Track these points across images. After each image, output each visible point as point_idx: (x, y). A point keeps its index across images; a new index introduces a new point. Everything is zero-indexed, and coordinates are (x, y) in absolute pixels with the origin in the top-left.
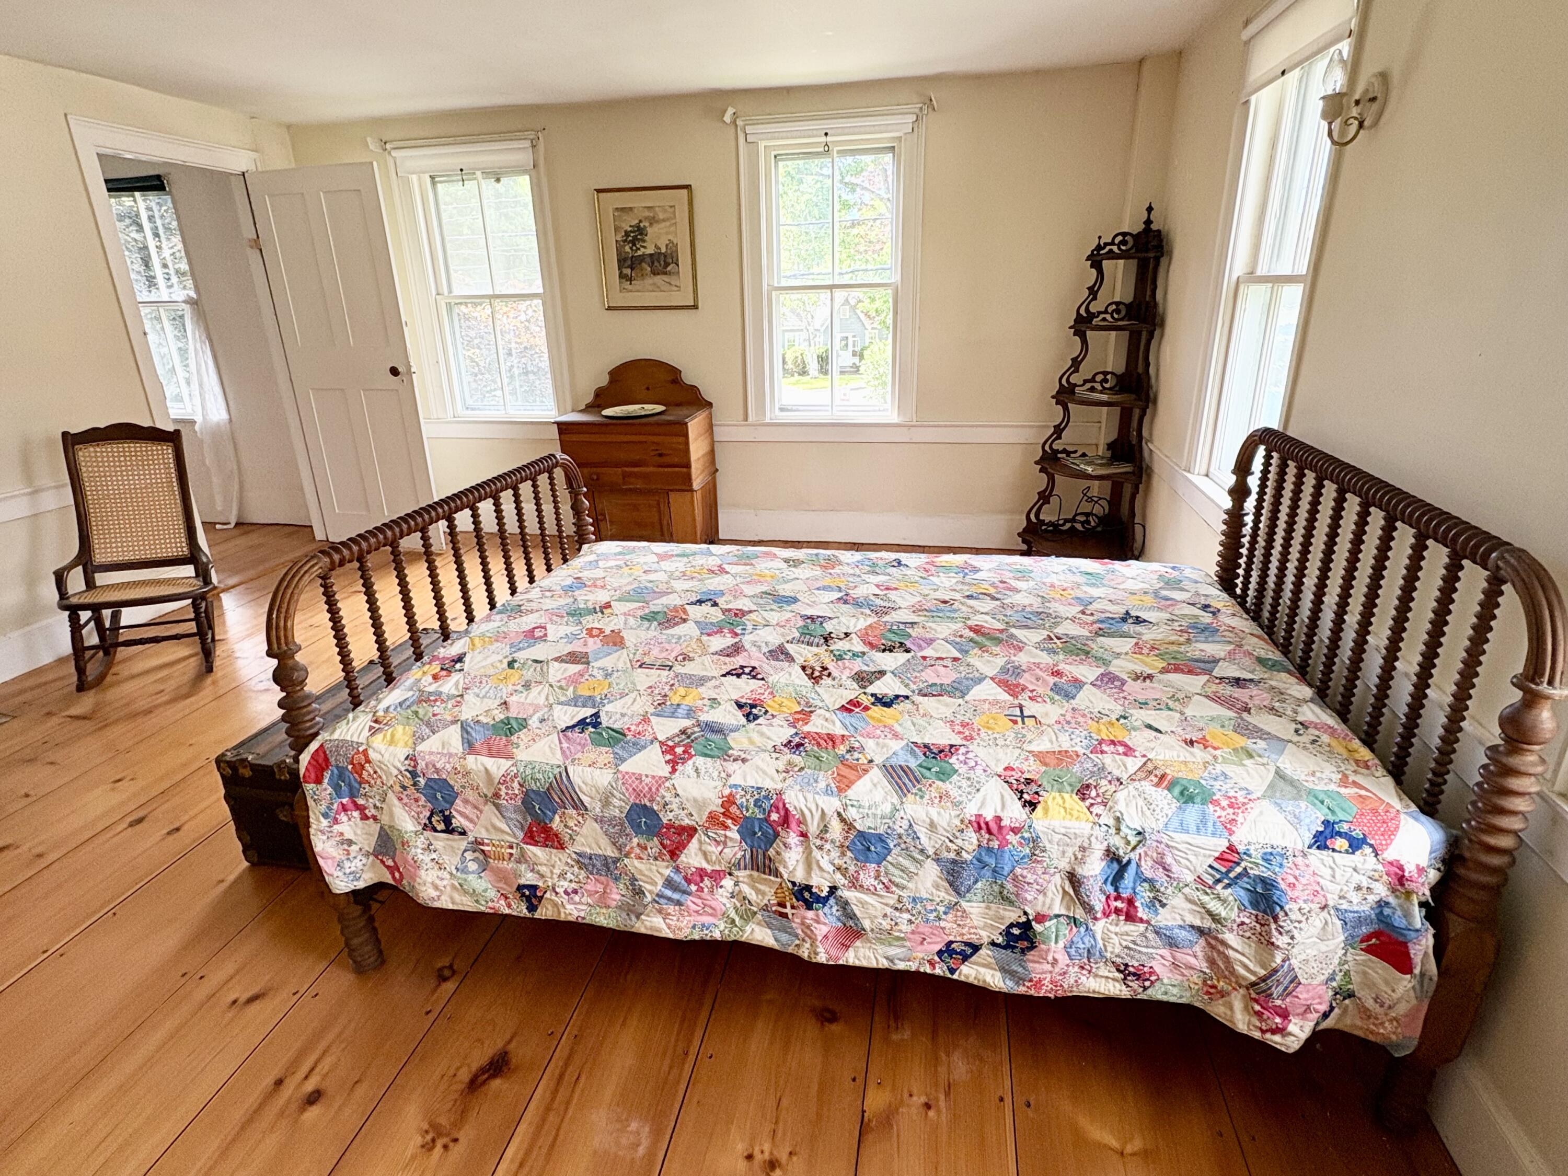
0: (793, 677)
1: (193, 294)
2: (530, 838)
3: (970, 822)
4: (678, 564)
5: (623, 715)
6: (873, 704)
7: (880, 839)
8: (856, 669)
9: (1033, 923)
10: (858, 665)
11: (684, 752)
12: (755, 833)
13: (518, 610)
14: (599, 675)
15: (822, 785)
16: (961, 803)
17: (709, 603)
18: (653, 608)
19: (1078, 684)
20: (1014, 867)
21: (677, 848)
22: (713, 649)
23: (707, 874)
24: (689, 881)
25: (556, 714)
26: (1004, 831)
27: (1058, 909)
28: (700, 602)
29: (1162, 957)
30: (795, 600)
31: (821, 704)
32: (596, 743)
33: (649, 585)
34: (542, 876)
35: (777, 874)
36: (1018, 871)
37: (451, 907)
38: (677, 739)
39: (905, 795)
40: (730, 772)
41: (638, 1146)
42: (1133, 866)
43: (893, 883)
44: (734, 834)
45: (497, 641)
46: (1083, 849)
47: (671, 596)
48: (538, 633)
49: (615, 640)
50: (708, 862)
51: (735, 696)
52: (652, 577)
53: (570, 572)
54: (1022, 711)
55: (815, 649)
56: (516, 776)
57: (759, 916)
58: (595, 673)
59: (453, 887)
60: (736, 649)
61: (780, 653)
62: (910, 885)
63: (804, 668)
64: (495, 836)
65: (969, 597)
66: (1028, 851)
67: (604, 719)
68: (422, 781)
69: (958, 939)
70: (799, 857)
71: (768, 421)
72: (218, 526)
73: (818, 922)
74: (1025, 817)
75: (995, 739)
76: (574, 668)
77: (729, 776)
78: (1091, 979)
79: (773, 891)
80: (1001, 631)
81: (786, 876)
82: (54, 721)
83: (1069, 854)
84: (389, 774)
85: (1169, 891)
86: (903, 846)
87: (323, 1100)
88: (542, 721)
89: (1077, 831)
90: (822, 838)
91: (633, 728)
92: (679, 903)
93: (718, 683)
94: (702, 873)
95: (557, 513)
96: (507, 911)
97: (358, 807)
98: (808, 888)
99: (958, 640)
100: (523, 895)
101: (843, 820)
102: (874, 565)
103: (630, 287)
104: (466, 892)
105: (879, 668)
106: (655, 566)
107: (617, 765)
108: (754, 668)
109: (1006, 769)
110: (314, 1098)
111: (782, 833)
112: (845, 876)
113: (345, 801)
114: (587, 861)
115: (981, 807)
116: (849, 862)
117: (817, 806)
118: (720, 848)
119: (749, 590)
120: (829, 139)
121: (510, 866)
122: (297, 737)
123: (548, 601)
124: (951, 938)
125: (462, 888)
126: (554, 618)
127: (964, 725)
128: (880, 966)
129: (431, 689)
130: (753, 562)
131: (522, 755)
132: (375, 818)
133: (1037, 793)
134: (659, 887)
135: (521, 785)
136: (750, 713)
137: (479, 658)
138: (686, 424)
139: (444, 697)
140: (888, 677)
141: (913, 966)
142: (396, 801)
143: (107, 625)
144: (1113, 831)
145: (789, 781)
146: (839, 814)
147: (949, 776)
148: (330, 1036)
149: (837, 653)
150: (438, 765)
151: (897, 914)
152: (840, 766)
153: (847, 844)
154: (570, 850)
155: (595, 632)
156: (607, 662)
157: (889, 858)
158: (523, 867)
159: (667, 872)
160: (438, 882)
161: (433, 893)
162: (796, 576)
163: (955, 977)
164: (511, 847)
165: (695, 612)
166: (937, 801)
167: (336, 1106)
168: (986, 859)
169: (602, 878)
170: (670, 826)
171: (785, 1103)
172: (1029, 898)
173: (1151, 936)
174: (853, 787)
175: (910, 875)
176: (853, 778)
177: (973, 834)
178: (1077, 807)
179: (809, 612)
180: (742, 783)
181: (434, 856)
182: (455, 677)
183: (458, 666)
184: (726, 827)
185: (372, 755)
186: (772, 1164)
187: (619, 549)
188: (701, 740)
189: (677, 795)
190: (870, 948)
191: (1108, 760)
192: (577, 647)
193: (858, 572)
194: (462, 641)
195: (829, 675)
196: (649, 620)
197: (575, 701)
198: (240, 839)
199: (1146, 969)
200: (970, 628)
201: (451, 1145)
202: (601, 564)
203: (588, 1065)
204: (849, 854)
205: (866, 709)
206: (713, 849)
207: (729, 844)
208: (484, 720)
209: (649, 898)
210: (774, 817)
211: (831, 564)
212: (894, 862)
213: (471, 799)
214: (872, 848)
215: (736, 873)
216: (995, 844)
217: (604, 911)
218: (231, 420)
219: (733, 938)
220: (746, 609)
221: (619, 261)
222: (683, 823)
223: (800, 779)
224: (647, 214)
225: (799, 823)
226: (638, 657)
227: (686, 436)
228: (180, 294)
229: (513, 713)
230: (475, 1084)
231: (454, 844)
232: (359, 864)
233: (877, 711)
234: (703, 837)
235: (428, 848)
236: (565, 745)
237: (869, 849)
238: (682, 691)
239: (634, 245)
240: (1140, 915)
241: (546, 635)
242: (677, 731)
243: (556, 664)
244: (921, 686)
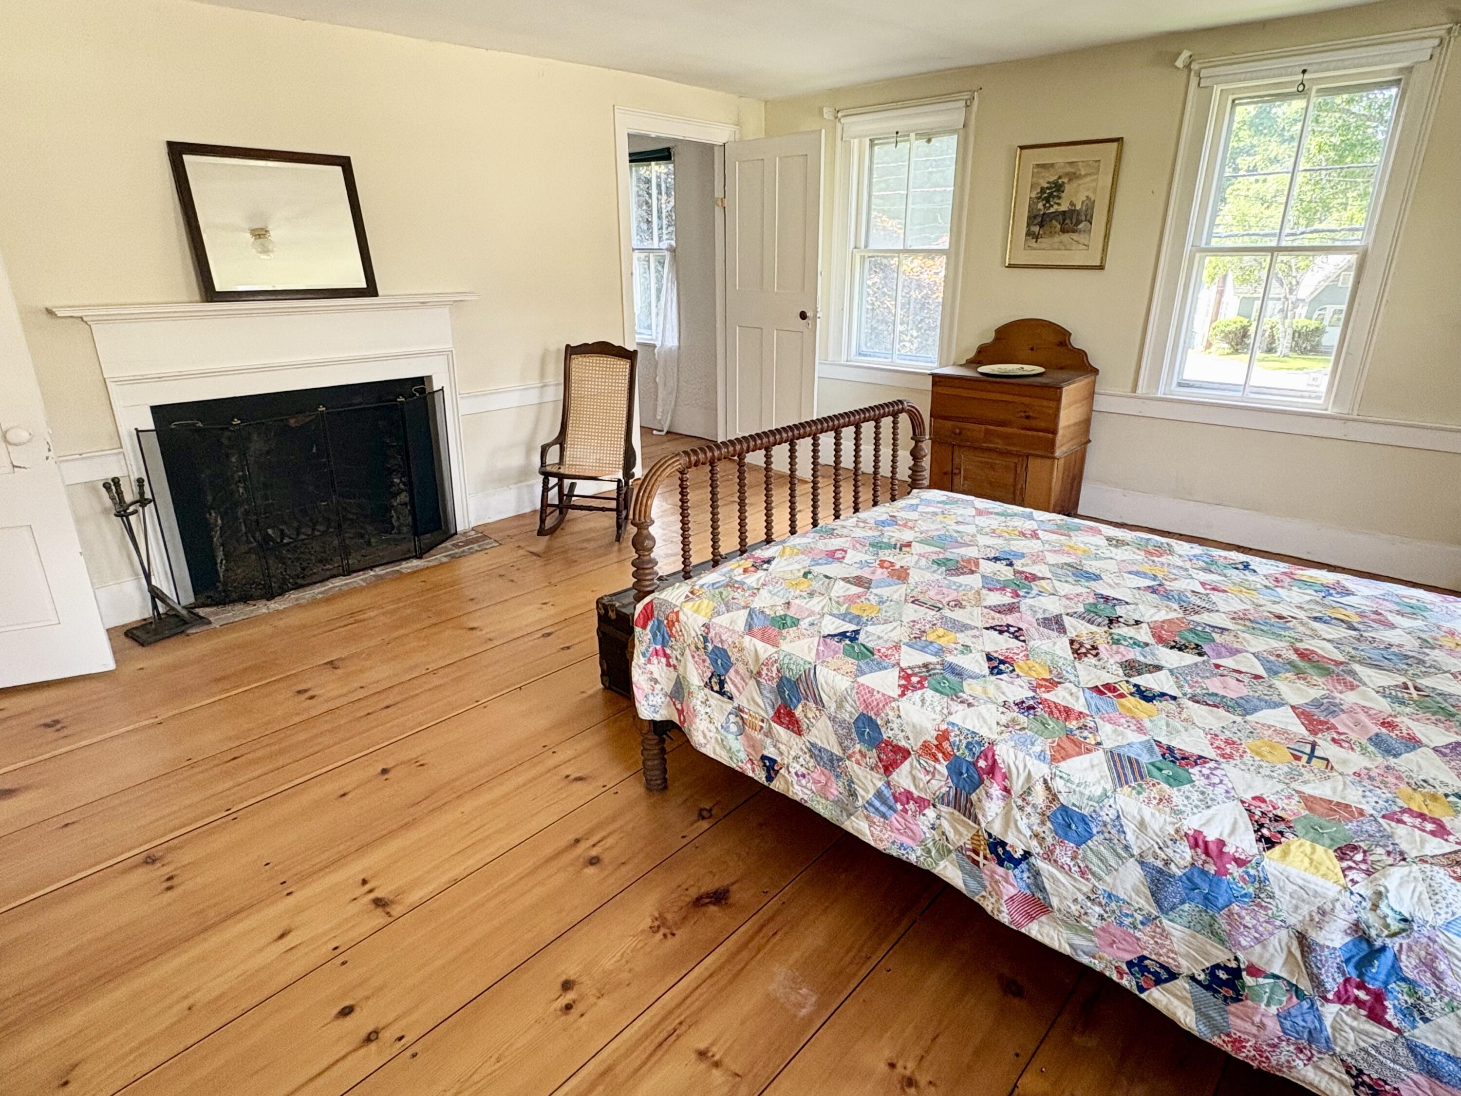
0: (1057, 647)
1: (673, 243)
2: (778, 717)
3: (1186, 835)
4: (993, 522)
5: (879, 638)
6: (1132, 694)
7: (1083, 819)
8: (1128, 657)
9: (1244, 974)
10: (1134, 654)
11: (918, 682)
12: (961, 774)
13: (831, 533)
14: (874, 600)
15: (1037, 749)
16: (1182, 812)
17: (1004, 562)
18: (948, 555)
19: (1413, 743)
20: (1231, 903)
21: (891, 765)
22: (988, 603)
23: (913, 798)
24: (896, 800)
25: (824, 622)
26: (1226, 859)
27: (1277, 968)
28: (996, 559)
29: (1415, 1083)
30: (1097, 578)
31: (1073, 679)
32: (847, 653)
33: (955, 535)
34: (781, 754)
35: (976, 820)
36: (1235, 908)
37: (712, 756)
38: (917, 670)
39: (1121, 786)
40: (953, 710)
41: (803, 1007)
42: (1389, 955)
43: (1090, 870)
44: (942, 768)
45: (803, 553)
46: (1322, 912)
47: (970, 548)
48: (838, 555)
49: (902, 575)
50: (916, 787)
51: (988, 649)
52: (961, 528)
53: (889, 510)
54: (1313, 750)
55: (1093, 628)
56: (776, 661)
57: (953, 855)
58: (871, 598)
59: (716, 739)
60: (1011, 609)
61: (1055, 623)
62: (1107, 878)
63: (1072, 642)
64: (753, 708)
65: (1315, 619)
66: (1251, 890)
67: (862, 638)
68: (710, 647)
69: (1154, 957)
70: (999, 811)
71: (1160, 395)
72: (655, 432)
73: (1007, 882)
74: (1256, 851)
75: (1261, 767)
76: (855, 590)
77: (950, 714)
78: (1309, 1067)
79: (970, 836)
80: (1338, 663)
81: (983, 825)
82: (521, 552)
83: (1305, 910)
84: (689, 635)
85: (1437, 1005)
86: (1107, 835)
87: (598, 865)
88: (812, 624)
89: (1319, 889)
90: (1024, 800)
91: (883, 650)
92: (884, 816)
93: (977, 633)
94: (908, 796)
95: (894, 456)
96: (751, 774)
97: (666, 655)
98: (1003, 844)
99: (1272, 658)
100: (765, 765)
101: (1048, 788)
102: (1213, 562)
103: (1035, 245)
104: (724, 747)
105: (1156, 663)
106: (969, 519)
107: (857, 676)
108: (1020, 629)
109: (1254, 798)
110: (594, 861)
111: (987, 782)
112: (1041, 845)
113: (658, 647)
114: (817, 752)
115: (1204, 825)
116: (1047, 832)
117: (1025, 766)
118: (928, 778)
119: (1052, 558)
120: (1307, 76)
121: (759, 736)
122: (639, 591)
123: (858, 530)
124: (1146, 953)
125: (722, 743)
126: (858, 545)
127: (1228, 742)
128: (1062, 951)
129: (738, 578)
130: (1072, 533)
131: (785, 646)
132: (675, 667)
133: (1281, 833)
134: (870, 796)
135: (779, 671)
136: (996, 667)
137: (784, 563)
138: (1061, 388)
139: (745, 587)
140: (1162, 675)
141: (1098, 966)
142: (690, 657)
143: (566, 492)
144: (1368, 904)
145: (1006, 736)
146: (1045, 782)
147: (1181, 783)
148: (616, 825)
149: (1116, 637)
150: (724, 638)
151: (1089, 904)
152: (1064, 738)
153: (1048, 814)
154: (806, 737)
155: (886, 564)
156: (885, 592)
157: (1089, 843)
158: (768, 741)
159: (880, 784)
160: (706, 731)
161: (703, 741)
162: (1113, 555)
163: (1143, 996)
164: (763, 721)
165: (987, 567)
166: (1155, 802)
167: (606, 873)
168: (1197, 880)
169: (827, 772)
170: (888, 743)
171: (940, 1040)
172: (1244, 943)
173: (1403, 1051)
174: (1069, 761)
175: (1110, 869)
176: (1070, 752)
177: (1188, 849)
178: (1328, 863)
179: (1105, 593)
180: (960, 724)
181: (708, 710)
182: (761, 573)
183: (765, 566)
184: (936, 760)
185: (682, 617)
186: (910, 1082)
187: (944, 498)
188: (937, 677)
189: (899, 717)
190: (1055, 928)
191: (1401, 831)
192: (866, 573)
193: (1188, 565)
194: (776, 548)
195: (1097, 655)
196: (939, 564)
197: (843, 617)
198: (601, 665)
199: (1387, 1088)
200: (1296, 650)
201: (669, 936)
202: (920, 509)
203: (786, 929)
204: (1049, 824)
205: (1122, 696)
206: (924, 778)
207: (937, 776)
208: (767, 611)
209: (860, 802)
210: (982, 763)
211: (1160, 551)
212: (1095, 848)
213: (741, 671)
214: (1073, 827)
215: (939, 806)
216: (1212, 869)
217: (824, 801)
218: (679, 347)
219: (926, 867)
220: (1040, 575)
221: (1029, 218)
222: (900, 744)
223: (1017, 737)
224: (1069, 169)
225: (1005, 777)
226: (914, 593)
227: (1059, 400)
228: (664, 245)
229: (791, 613)
230: (698, 902)
231: (724, 705)
232: (659, 701)
233: (1133, 702)
234: (915, 762)
235: (705, 702)
236: (821, 648)
237: (1069, 826)
238: (941, 632)
239: (1048, 201)
240: (1388, 1017)
241: (843, 558)
242: (920, 663)
243: (842, 583)
244: (1198, 691)
